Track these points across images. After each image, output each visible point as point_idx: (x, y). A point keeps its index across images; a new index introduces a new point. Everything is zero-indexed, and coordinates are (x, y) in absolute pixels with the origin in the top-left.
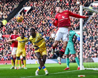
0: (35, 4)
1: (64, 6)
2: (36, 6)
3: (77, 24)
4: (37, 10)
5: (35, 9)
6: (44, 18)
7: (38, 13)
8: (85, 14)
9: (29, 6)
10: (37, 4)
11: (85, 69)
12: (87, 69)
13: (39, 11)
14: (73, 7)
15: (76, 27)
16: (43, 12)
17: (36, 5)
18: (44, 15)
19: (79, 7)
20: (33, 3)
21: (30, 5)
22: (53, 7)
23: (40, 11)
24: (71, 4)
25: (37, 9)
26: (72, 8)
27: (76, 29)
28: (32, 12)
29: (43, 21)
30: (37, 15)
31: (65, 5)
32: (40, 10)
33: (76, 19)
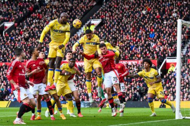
0: (107, 15)
1: (153, 20)
2: (110, 19)
3: (172, 48)
4: (111, 25)
5: (107, 23)
6: (121, 37)
7: (111, 30)
8: (186, 32)
9: (98, 18)
10: (112, 15)
11: (184, 118)
12: (187, 118)
13: (114, 26)
14: (167, 21)
15: (171, 52)
16: (119, 28)
17: (109, 17)
18: (122, 32)
19: (176, 21)
20: (106, 14)
21: (100, 16)
22: (136, 20)
23: (116, 26)
24: (164, 17)
25: (111, 23)
26: (165, 22)
27: (170, 55)
28: (104, 28)
29: (120, 42)
30: (111, 32)
31: (154, 18)
32: (114, 24)
33: (172, 40)
